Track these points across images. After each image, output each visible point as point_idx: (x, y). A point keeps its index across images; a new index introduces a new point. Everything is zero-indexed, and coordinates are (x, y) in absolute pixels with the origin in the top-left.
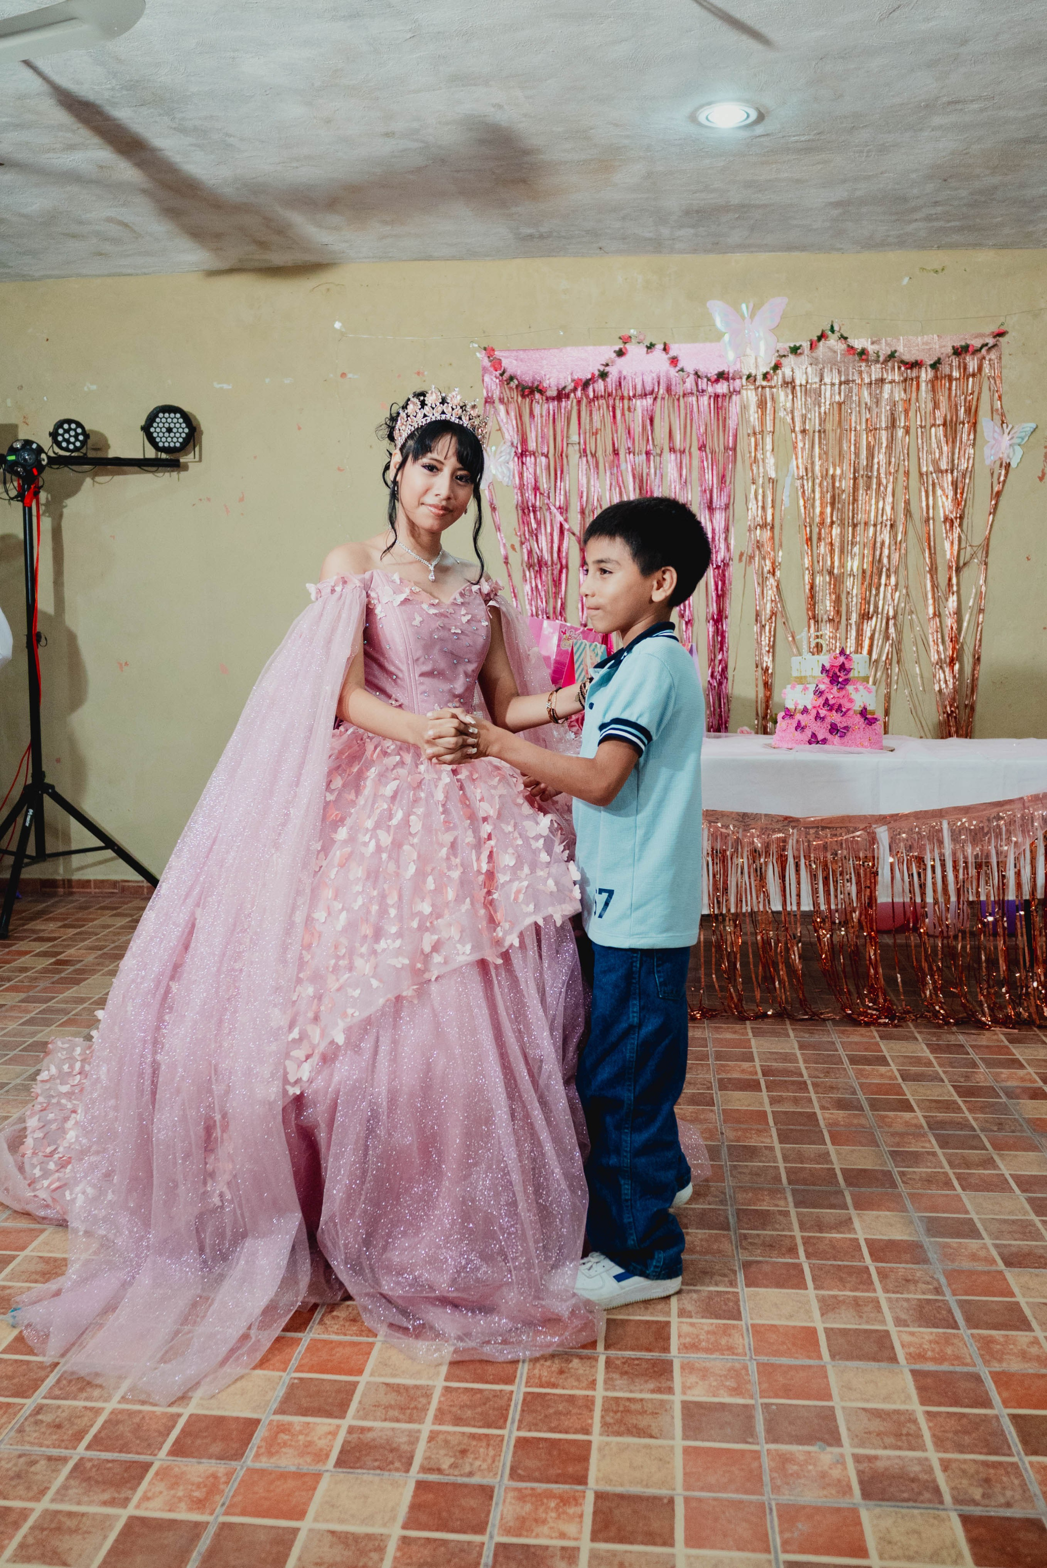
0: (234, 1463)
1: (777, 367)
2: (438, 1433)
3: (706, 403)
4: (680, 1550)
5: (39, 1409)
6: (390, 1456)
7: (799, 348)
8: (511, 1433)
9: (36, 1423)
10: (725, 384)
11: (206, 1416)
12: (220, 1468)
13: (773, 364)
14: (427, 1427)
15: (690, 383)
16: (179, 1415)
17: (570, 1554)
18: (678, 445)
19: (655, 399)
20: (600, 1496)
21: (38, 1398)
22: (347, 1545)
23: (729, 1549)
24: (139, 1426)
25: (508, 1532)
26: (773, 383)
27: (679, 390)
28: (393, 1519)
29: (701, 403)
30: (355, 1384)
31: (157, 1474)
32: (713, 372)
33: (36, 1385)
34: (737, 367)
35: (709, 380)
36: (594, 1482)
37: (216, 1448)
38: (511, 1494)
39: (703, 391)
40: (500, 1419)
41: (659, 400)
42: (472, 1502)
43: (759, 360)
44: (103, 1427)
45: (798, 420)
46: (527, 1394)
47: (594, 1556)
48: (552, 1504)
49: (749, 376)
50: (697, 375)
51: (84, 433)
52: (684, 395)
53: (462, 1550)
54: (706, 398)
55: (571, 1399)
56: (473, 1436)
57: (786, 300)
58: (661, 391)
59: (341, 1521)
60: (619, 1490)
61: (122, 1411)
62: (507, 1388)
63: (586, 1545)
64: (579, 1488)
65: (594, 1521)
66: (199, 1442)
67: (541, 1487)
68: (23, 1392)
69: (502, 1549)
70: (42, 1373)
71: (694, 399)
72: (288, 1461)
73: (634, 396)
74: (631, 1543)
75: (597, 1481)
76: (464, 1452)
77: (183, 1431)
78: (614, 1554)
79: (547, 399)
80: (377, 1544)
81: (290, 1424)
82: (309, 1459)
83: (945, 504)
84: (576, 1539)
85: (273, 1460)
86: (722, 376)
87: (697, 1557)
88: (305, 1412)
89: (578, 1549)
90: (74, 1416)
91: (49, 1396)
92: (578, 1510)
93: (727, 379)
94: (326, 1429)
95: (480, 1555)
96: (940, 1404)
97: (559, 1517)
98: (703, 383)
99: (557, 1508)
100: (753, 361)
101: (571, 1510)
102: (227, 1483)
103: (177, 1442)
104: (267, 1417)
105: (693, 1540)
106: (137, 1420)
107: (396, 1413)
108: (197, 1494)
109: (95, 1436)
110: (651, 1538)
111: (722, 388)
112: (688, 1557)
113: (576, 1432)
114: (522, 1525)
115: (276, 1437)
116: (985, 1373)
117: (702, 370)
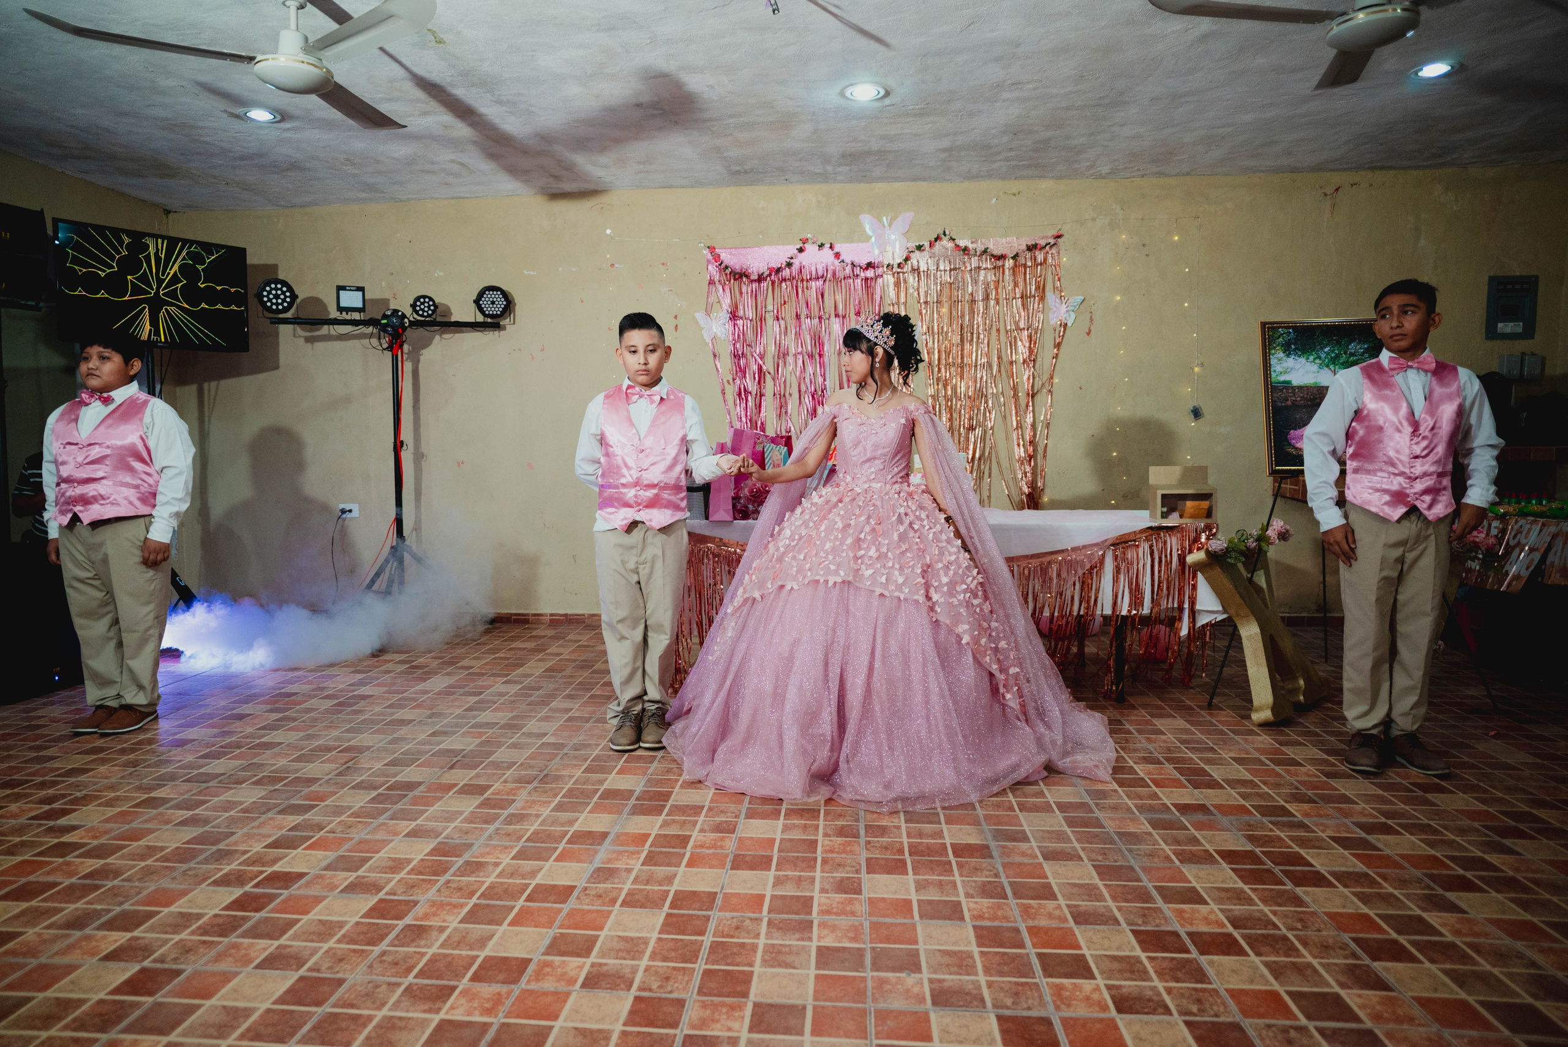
0: (513, 986)
1: (907, 259)
2: (651, 967)
3: (860, 283)
4: (807, 1037)
5: (384, 953)
6: (618, 981)
7: (922, 246)
8: (700, 966)
9: (382, 962)
10: (873, 270)
11: (496, 957)
12: (503, 989)
13: (904, 257)
14: (644, 962)
15: (848, 270)
16: (478, 957)
17: (734, 1041)
18: (841, 311)
19: (825, 281)
20: (756, 1005)
21: (383, 946)
22: (585, 1036)
23: (839, 1036)
24: (450, 963)
25: (694, 1027)
26: (904, 270)
27: (842, 275)
28: (617, 1020)
29: (856, 284)
30: (598, 937)
31: (461, 993)
32: (864, 263)
33: (382, 938)
34: (881, 259)
35: (861, 268)
36: (753, 996)
37: (501, 977)
38: (697, 1004)
39: (857, 275)
40: (693, 957)
41: (827, 282)
42: (670, 1009)
43: (895, 254)
44: (426, 964)
45: (922, 294)
46: (713, 942)
47: (749, 1042)
48: (724, 1010)
49: (888, 265)
50: (853, 264)
51: (434, 304)
52: (845, 278)
53: (662, 1039)
54: (859, 280)
55: (742, 945)
56: (674, 968)
57: (913, 214)
58: (829, 275)
59: (582, 1021)
60: (770, 1001)
61: (439, 954)
62: (700, 938)
63: (744, 1035)
64: (743, 1000)
65: (751, 1021)
66: (490, 973)
67: (717, 999)
68: (373, 942)
69: (688, 1037)
70: (387, 931)
71: (852, 280)
72: (549, 985)
73: (810, 279)
74: (775, 1033)
75: (756, 995)
76: (667, 979)
77: (480, 966)
78: (763, 1040)
79: (752, 281)
80: (605, 1035)
81: (552, 961)
82: (563, 983)
83: (1022, 350)
84: (738, 1032)
85: (540, 984)
86: (870, 265)
87: (818, 1042)
88: (563, 954)
89: (739, 1038)
90: (407, 957)
91: (391, 945)
92: (741, 1014)
93: (874, 267)
94: (576, 964)
95: (673, 1042)
96: (990, 947)
97: (728, 1018)
98: (857, 270)
99: (727, 1013)
100: (891, 255)
101: (737, 1014)
102: (507, 998)
103: (475, 973)
104: (537, 957)
105: (816, 1032)
106: (449, 959)
107: (624, 954)
108: (487, 1005)
109: (421, 970)
110: (788, 1031)
112: (812, 1042)
113: (745, 965)
114: (703, 1023)
115: (542, 969)
116: (1022, 927)
117: (857, 261)
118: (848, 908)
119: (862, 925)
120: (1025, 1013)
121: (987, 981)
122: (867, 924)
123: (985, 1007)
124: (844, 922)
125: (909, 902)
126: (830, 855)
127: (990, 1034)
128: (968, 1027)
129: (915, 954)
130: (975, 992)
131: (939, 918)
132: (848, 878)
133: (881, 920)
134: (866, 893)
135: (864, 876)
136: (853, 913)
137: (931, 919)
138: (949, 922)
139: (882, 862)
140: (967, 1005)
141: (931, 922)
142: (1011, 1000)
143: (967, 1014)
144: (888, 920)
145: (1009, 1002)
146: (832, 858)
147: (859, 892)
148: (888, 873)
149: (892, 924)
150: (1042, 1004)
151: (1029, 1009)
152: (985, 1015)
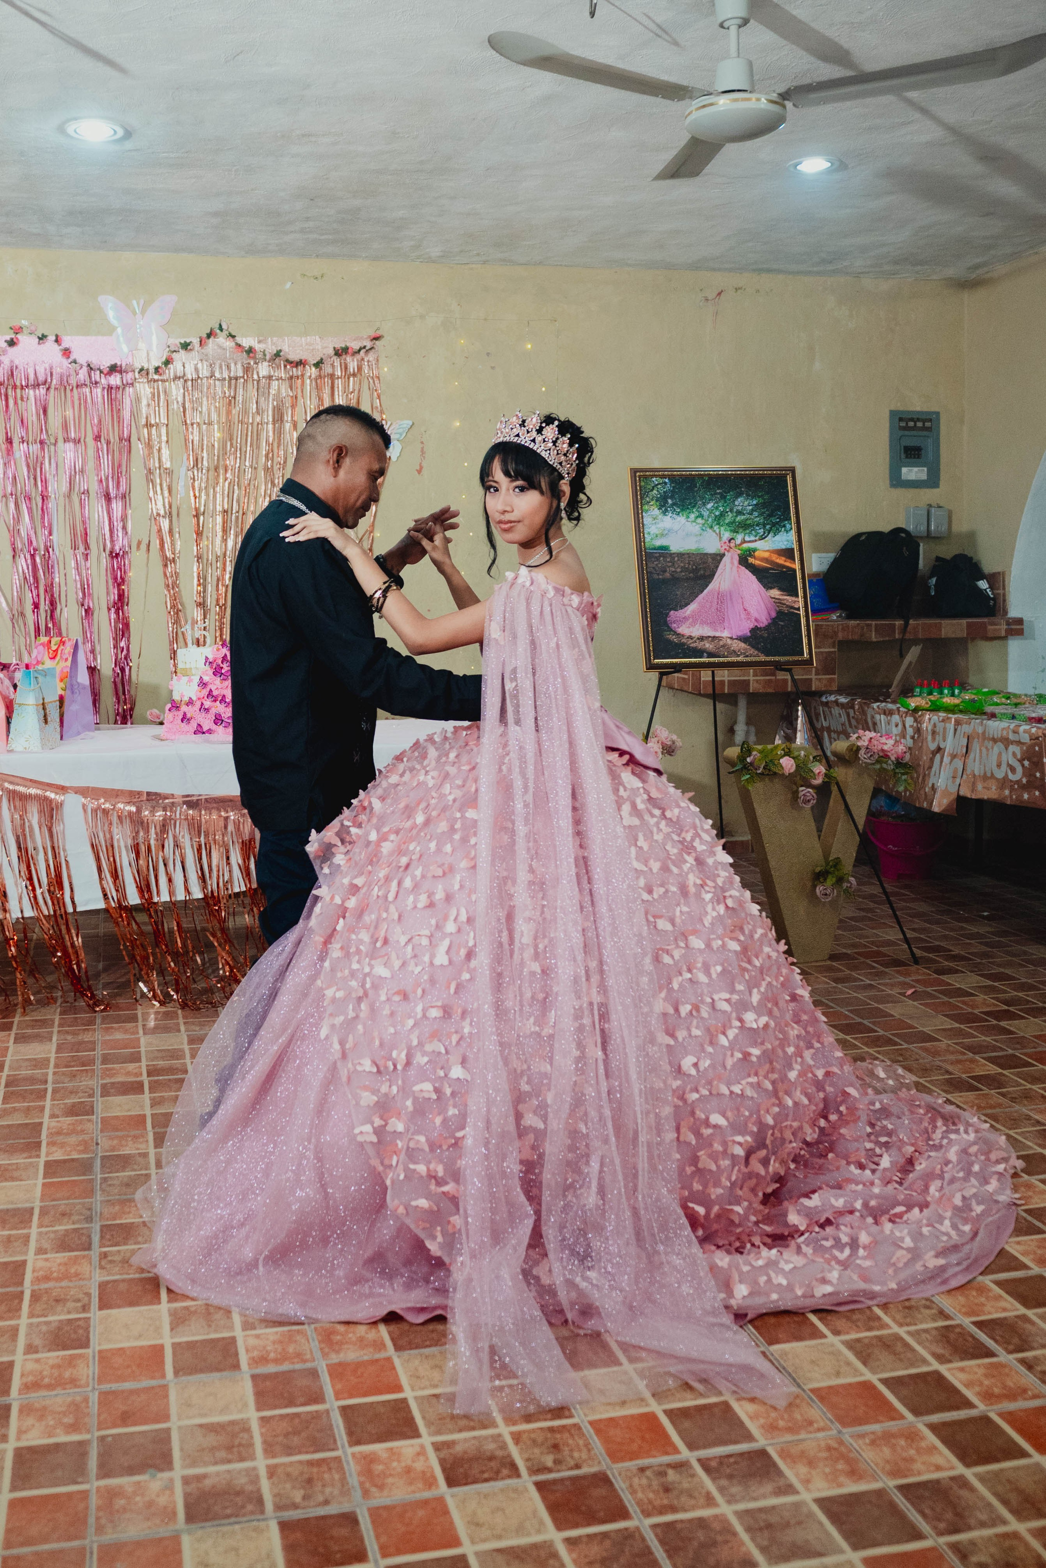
1: (168, 362)
3: (99, 395)
7: (189, 344)
10: (118, 376)
13: (164, 359)
15: (83, 374)
18: (72, 435)
19: (48, 389)
26: (164, 377)
27: (73, 381)
29: (94, 396)
32: (105, 364)
34: (130, 360)
35: (101, 372)
39: (96, 383)
41: (52, 390)
43: (151, 354)
49: (141, 370)
50: (90, 368)
52: (77, 386)
54: (99, 390)
57: (175, 298)
58: (54, 382)
71: (88, 390)
73: (27, 386)
86: (114, 369)
93: (121, 372)
96: (275, 1407)
98: (96, 376)
100: (145, 355)
111: (115, 380)
116: (322, 1367)
117: (95, 362)
118: (67, 1374)
119: (86, 1400)
120: (322, 1511)
121: (268, 1467)
122: (94, 1398)
123: (262, 1512)
124: (58, 1399)
125: (157, 1351)
126: (44, 1286)
127: (268, 1556)
128: (236, 1550)
129: (164, 1438)
130: (249, 1488)
131: (201, 1371)
132: (70, 1321)
133: (114, 1386)
134: (97, 1344)
135: (96, 1315)
136: (74, 1382)
137: (190, 1374)
138: (216, 1375)
139: (123, 1287)
140: (237, 1513)
141: (191, 1378)
142: (302, 1492)
143: (237, 1527)
144: (128, 1385)
145: (297, 1496)
146: (47, 1291)
147: (85, 1344)
148: (132, 1304)
149: (132, 1392)
150: (345, 1491)
151: (326, 1502)
152: (262, 1524)
